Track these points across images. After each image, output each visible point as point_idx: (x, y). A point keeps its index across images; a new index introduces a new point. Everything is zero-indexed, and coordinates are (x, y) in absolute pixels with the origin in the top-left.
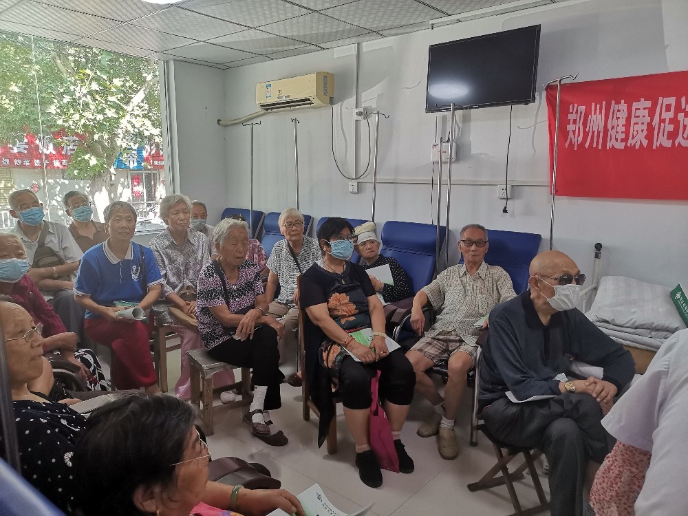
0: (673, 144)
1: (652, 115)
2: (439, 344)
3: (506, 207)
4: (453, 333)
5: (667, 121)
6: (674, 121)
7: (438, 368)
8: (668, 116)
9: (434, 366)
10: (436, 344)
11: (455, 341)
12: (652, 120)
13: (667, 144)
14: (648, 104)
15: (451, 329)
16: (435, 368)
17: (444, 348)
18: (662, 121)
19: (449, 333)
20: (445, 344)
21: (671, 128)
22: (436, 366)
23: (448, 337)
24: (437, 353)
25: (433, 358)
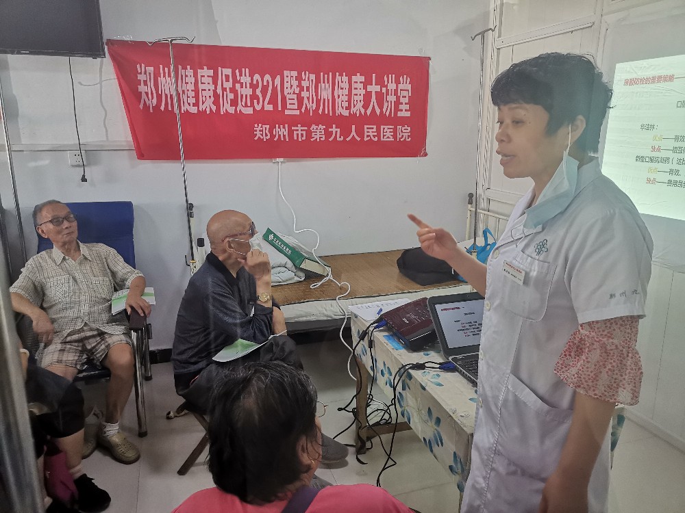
0: (236, 110)
1: (215, 83)
2: (74, 346)
3: (84, 176)
4: (85, 328)
5: (228, 90)
6: (233, 90)
7: (85, 374)
8: (228, 85)
9: (78, 373)
10: (70, 348)
11: (93, 336)
12: (216, 88)
13: (231, 110)
14: (211, 72)
15: (79, 325)
16: (81, 375)
17: (80, 348)
18: (224, 89)
19: (81, 330)
20: (81, 344)
21: (231, 96)
22: (80, 372)
23: (82, 335)
24: (76, 358)
25: (76, 364)
